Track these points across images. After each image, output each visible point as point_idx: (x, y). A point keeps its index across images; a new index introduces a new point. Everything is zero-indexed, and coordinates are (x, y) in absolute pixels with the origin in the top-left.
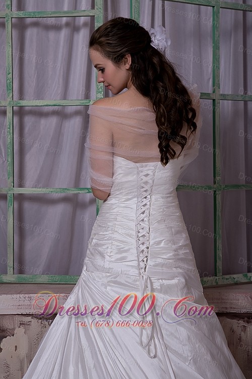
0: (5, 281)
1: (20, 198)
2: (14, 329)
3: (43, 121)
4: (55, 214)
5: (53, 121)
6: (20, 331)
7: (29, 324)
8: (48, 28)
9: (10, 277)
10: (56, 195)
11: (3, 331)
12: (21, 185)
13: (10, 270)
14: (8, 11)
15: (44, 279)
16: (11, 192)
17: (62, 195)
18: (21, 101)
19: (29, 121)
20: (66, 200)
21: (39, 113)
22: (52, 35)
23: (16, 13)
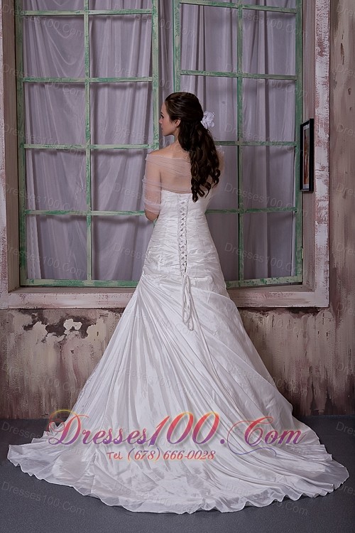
0: (86, 285)
1: (96, 219)
2: (96, 319)
3: (112, 159)
4: (121, 232)
5: (120, 159)
6: (100, 321)
7: (106, 316)
8: (115, 87)
9: (89, 282)
10: (123, 217)
11: (89, 321)
12: (96, 209)
13: (89, 277)
14: (87, 78)
15: (115, 283)
16: (89, 215)
17: (127, 216)
18: (96, 145)
19: (101, 159)
20: (130, 220)
21: (109, 153)
22: (118, 92)
23: (93, 80)
